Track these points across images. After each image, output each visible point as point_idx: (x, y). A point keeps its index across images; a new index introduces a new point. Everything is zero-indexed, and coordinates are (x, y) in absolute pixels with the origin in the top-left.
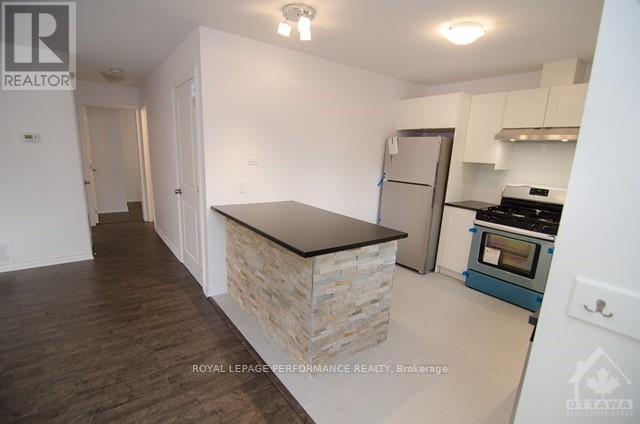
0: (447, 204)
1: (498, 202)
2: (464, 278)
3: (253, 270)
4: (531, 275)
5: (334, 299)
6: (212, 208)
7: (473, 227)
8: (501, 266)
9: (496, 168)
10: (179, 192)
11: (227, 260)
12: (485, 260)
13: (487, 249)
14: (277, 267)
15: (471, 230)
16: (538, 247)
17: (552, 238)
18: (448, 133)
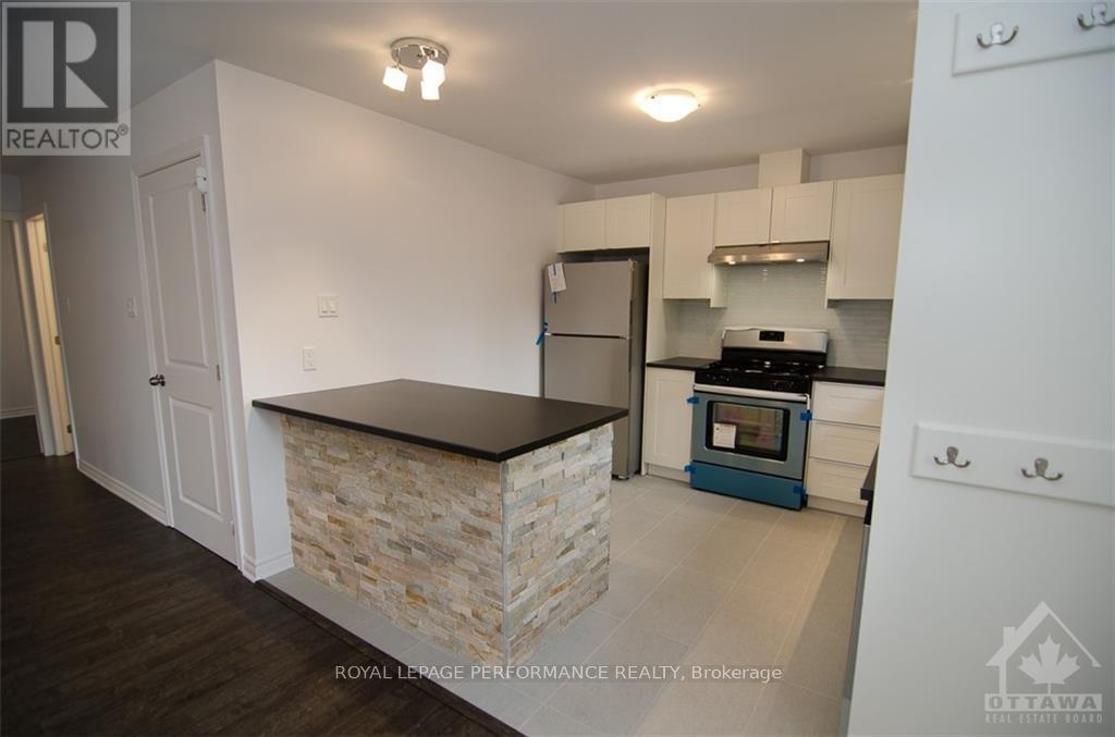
0: (650, 365)
1: (717, 356)
2: (687, 477)
3: (361, 509)
4: (782, 455)
5: (537, 530)
6: (256, 404)
7: (691, 395)
8: (739, 449)
9: (712, 305)
10: (159, 381)
11: (291, 502)
12: (715, 444)
13: (716, 426)
14: (421, 495)
15: (689, 401)
16: (787, 413)
17: (803, 399)
18: (640, 255)
